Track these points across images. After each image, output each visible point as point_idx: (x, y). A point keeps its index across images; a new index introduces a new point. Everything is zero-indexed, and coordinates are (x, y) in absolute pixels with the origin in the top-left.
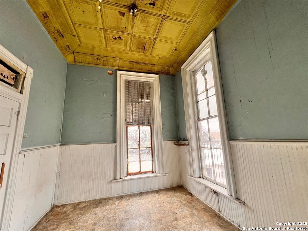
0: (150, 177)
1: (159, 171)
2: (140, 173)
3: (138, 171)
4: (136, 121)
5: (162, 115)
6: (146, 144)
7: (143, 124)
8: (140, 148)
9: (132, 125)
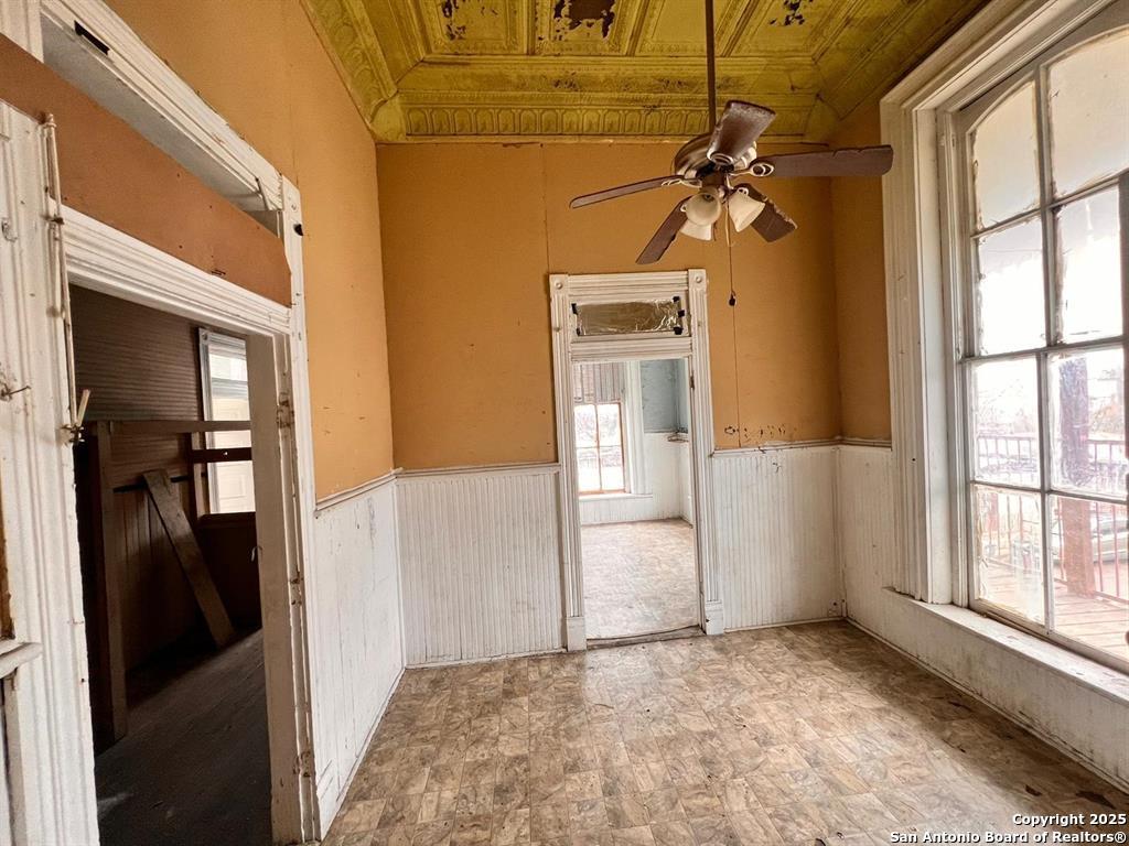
0: (619, 499)
1: (636, 488)
2: (601, 492)
3: (597, 488)
4: (588, 395)
5: (643, 379)
6: (611, 439)
7: (603, 400)
8: (598, 447)
9: (583, 403)
